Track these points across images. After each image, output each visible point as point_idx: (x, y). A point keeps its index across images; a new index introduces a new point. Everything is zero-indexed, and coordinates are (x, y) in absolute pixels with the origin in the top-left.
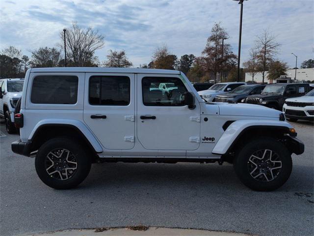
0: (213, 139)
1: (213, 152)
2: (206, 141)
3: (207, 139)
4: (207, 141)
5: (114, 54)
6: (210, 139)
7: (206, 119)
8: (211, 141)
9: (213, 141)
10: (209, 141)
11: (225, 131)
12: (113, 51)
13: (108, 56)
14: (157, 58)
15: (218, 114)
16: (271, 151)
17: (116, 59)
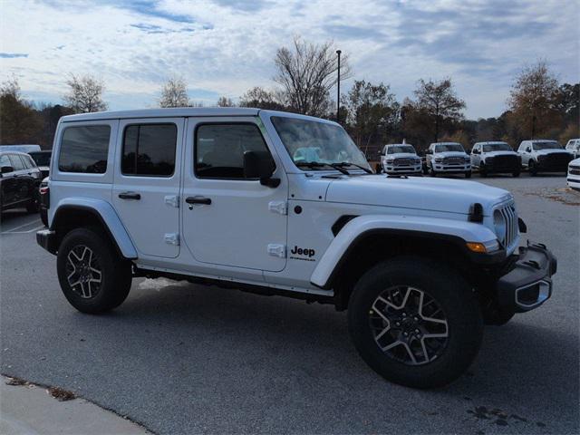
0: (311, 253)
1: (312, 281)
2: (297, 255)
3: (300, 251)
4: (300, 256)
5: (429, 88)
6: (306, 252)
7: (298, 210)
8: (307, 257)
9: (312, 257)
10: (303, 256)
11: (335, 236)
12: (427, 82)
13: (417, 92)
14: (522, 88)
15: (323, 199)
16: (422, 294)
17: (432, 96)
